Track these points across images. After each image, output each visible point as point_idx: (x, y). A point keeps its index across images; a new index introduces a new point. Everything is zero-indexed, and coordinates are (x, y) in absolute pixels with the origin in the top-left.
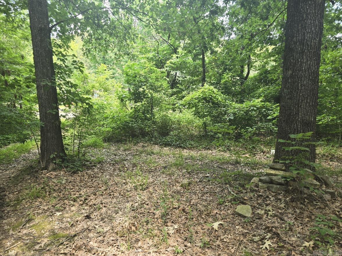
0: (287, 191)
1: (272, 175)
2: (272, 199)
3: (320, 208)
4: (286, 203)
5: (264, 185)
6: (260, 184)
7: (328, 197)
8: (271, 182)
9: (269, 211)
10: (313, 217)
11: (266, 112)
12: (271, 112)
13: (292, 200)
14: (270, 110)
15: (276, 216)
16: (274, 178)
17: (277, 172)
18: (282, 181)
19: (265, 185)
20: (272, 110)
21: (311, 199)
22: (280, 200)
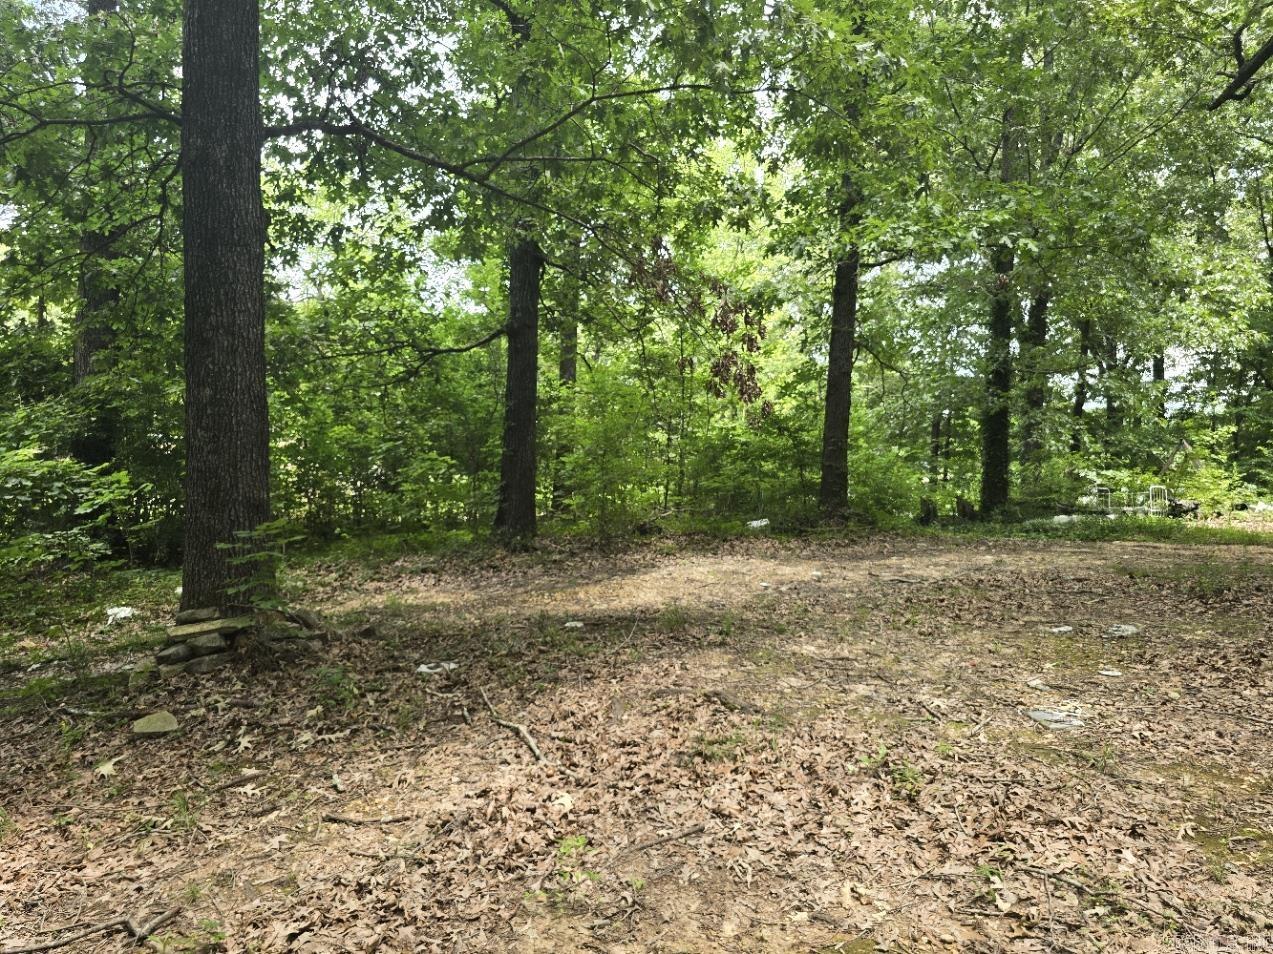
0: (237, 661)
1: (193, 635)
2: (208, 685)
3: (310, 666)
4: (244, 680)
5: (175, 667)
6: (163, 668)
7: (316, 645)
8: (194, 652)
9: (217, 702)
10: (303, 683)
11: (66, 493)
12: (85, 490)
13: (254, 672)
14: (81, 485)
15: (232, 705)
16: (202, 641)
17: (206, 626)
18: (219, 642)
19: (178, 667)
20: (87, 484)
21: (290, 658)
22: (229, 679)
